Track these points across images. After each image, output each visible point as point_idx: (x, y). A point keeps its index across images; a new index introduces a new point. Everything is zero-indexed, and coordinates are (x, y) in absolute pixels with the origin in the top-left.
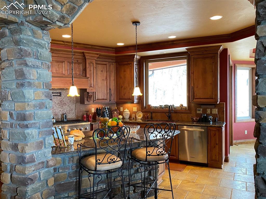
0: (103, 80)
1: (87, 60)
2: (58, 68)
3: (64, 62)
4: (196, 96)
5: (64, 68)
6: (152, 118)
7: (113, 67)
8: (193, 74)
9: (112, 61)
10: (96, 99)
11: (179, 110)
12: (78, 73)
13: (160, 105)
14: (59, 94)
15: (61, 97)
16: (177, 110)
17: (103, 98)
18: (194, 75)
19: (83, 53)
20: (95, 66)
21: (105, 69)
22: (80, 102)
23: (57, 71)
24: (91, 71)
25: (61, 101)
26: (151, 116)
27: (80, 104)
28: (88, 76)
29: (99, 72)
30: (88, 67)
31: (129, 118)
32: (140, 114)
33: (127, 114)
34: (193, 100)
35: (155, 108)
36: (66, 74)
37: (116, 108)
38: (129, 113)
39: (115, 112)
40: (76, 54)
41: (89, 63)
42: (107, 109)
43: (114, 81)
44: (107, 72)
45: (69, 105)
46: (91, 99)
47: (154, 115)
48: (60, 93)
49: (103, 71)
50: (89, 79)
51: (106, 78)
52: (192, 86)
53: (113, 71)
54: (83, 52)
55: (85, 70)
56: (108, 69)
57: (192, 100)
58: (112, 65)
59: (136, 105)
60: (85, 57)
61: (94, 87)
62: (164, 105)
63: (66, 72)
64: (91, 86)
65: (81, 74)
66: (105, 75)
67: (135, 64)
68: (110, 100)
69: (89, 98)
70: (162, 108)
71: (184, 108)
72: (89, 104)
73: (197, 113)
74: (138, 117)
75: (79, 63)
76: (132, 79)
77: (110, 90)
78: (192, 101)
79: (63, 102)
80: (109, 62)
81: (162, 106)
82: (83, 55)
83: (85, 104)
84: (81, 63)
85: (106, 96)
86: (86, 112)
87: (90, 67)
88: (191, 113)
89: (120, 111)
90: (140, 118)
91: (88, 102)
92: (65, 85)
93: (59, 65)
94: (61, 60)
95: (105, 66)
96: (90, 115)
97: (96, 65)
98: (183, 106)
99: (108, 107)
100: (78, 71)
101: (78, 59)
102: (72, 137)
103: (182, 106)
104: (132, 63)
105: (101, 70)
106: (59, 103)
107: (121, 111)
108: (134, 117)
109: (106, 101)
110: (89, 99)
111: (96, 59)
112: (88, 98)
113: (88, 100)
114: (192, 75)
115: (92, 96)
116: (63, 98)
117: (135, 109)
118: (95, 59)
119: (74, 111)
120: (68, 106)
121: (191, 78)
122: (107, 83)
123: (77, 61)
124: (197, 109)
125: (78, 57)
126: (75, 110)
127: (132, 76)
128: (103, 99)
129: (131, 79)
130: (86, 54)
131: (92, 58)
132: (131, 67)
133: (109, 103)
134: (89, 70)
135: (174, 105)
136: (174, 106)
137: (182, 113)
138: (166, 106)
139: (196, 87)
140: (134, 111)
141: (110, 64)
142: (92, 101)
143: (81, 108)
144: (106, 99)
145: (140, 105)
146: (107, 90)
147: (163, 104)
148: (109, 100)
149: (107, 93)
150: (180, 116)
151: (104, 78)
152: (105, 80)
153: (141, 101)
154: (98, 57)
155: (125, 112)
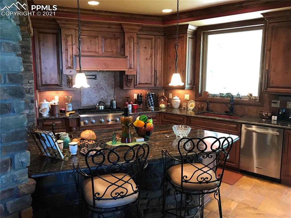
0: (147, 59)
1: (125, 34)
2: (90, 45)
3: (98, 37)
4: (271, 83)
5: (97, 44)
6: (208, 109)
7: (160, 42)
8: (270, 50)
9: (159, 34)
10: (138, 83)
11: (246, 101)
12: (115, 50)
13: (220, 93)
14: (94, 77)
15: (97, 80)
16: (243, 101)
17: (146, 82)
18: (272, 53)
19: (120, 25)
20: (135, 41)
21: (150, 44)
22: (120, 87)
23: (89, 49)
24: (130, 48)
25: (97, 85)
26: (208, 107)
27: (120, 88)
28: (127, 54)
29: (142, 50)
30: (127, 43)
31: (179, 108)
32: (192, 103)
33: (177, 102)
34: (267, 89)
35: (214, 96)
36: (100, 53)
37: (164, 94)
38: (179, 101)
39: (162, 100)
40: (113, 27)
41: (128, 38)
42: (151, 96)
43: (161, 60)
44: (152, 49)
45: (107, 89)
46: (131, 83)
47: (211, 105)
48: (95, 75)
49: (147, 47)
50: (129, 59)
51: (151, 57)
52: (267, 69)
53: (161, 47)
54: (120, 23)
55: (123, 47)
56: (154, 45)
57: (265, 89)
58: (159, 40)
59: (188, 91)
60: (124, 30)
61: (134, 68)
62: (226, 94)
63: (100, 49)
64: (131, 68)
65: (119, 52)
66: (149, 53)
67: (189, 37)
68: (155, 84)
69: (129, 82)
70: (223, 97)
71: (254, 98)
72: (129, 89)
73: (272, 106)
74: (189, 107)
75: (116, 39)
76: (184, 57)
77: (155, 72)
78: (265, 91)
79: (100, 85)
80: (155, 35)
81: (223, 94)
82: (120, 27)
83: (124, 89)
84: (119, 38)
85: (150, 79)
86: (127, 98)
87: (130, 43)
88: (263, 107)
89: (168, 97)
90: (192, 108)
91: (127, 87)
92: (98, 66)
93: (91, 41)
94: (94, 35)
95: (150, 40)
96: (132, 102)
97: (137, 40)
98: (253, 95)
99: (153, 93)
100: (114, 48)
101: (115, 32)
102: (74, 145)
103: (250, 96)
104: (185, 36)
105: (145, 46)
106: (95, 87)
107: (170, 98)
108: (185, 107)
109: (150, 86)
110: (129, 84)
111: (137, 32)
112: (127, 82)
113: (127, 85)
114: (268, 52)
115: (132, 80)
116: (100, 82)
117: (187, 97)
118: (135, 33)
119: (113, 97)
120: (106, 91)
121: (266, 57)
122: (151, 63)
123: (114, 35)
124: (273, 101)
125: (114, 30)
126: (114, 95)
127: (184, 53)
128: (147, 84)
129: (182, 57)
130: (124, 27)
131: (132, 31)
132: (182, 42)
133: (154, 88)
134: (129, 46)
135: (239, 93)
136: (240, 95)
137: (250, 105)
138: (228, 95)
139: (272, 69)
140: (185, 99)
141: (156, 38)
142: (133, 86)
143: (121, 94)
144: (150, 84)
145: (194, 92)
146: (151, 72)
147: (225, 92)
148: (153, 84)
149: (152, 76)
150: (247, 109)
151: (148, 57)
152: (149, 59)
153: (195, 87)
154: (141, 30)
155: (174, 100)
